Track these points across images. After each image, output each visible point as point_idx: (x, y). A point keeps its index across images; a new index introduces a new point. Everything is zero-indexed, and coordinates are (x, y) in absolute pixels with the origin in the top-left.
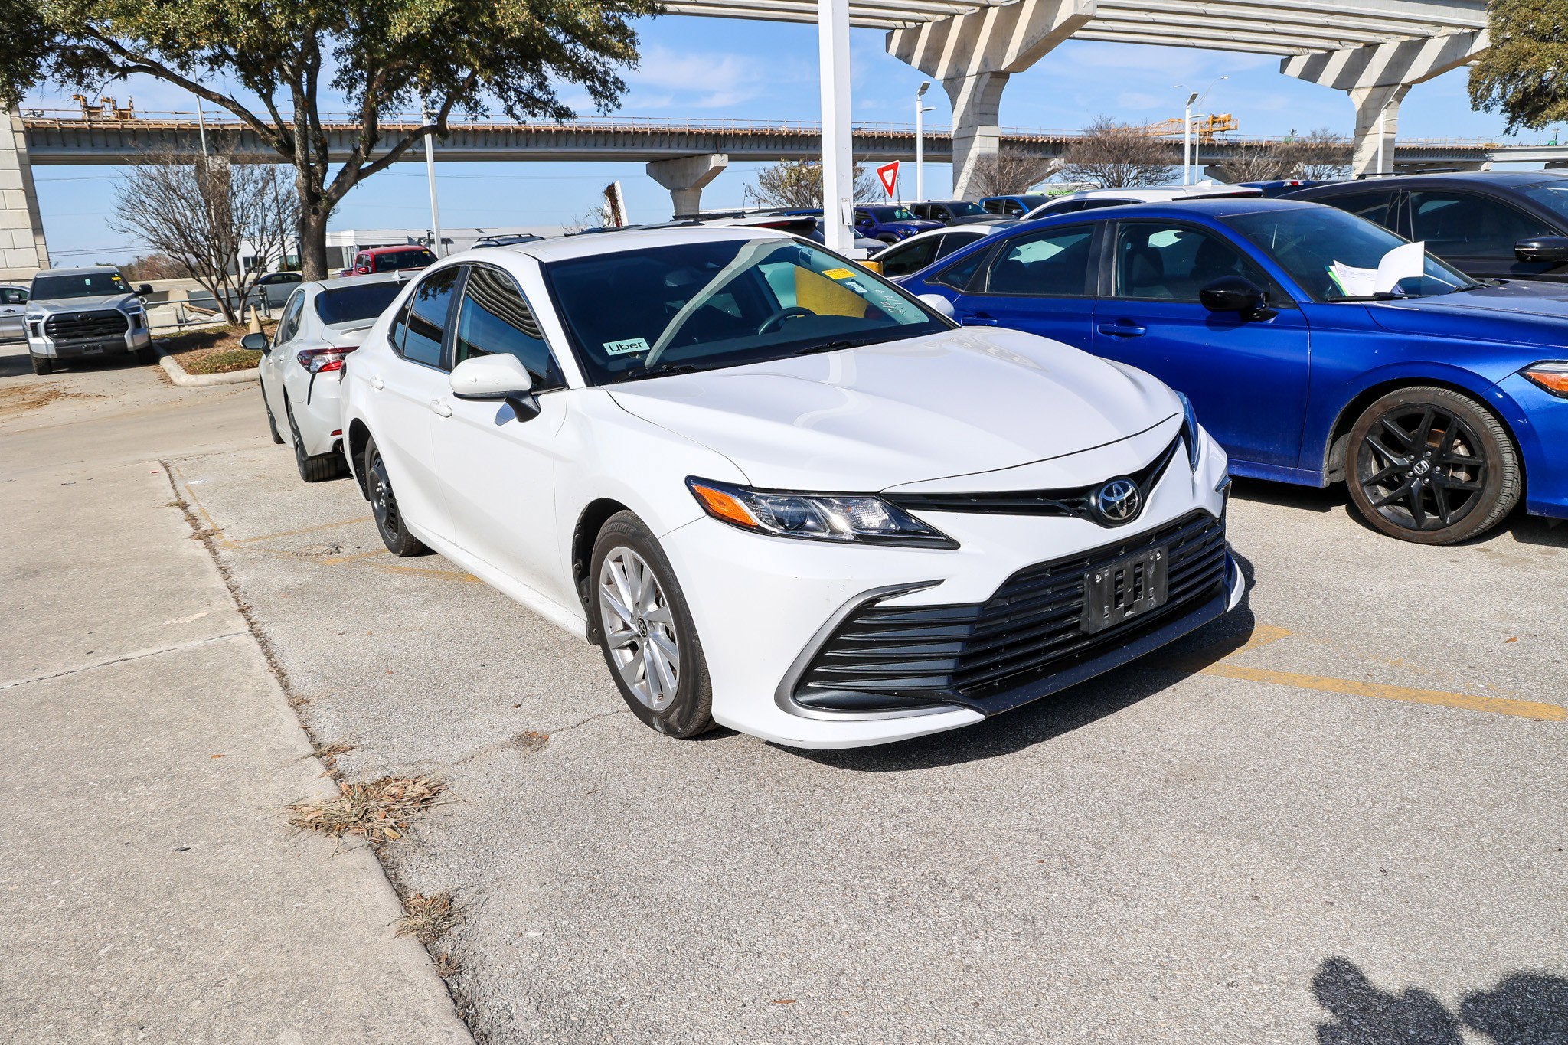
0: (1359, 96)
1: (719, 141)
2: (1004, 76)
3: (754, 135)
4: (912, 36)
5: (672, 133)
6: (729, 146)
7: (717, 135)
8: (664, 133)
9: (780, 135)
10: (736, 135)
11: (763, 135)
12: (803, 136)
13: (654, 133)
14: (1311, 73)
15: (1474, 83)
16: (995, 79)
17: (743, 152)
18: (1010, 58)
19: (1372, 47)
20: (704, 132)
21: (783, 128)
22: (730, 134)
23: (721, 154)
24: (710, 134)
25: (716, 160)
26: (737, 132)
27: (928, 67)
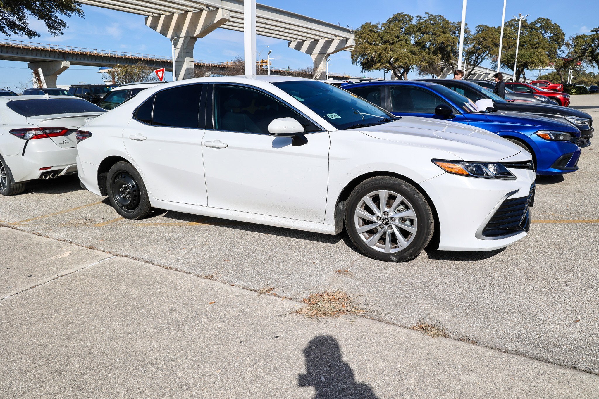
0: (314, 57)
1: (65, 56)
2: (195, 39)
3: (82, 54)
4: (156, 20)
5: (42, 50)
6: (70, 58)
7: (64, 53)
8: (38, 50)
9: (94, 55)
10: (74, 54)
11: (86, 54)
12: (104, 56)
13: (33, 49)
14: (299, 47)
15: (352, 56)
16: (191, 40)
17: (77, 61)
18: (198, 32)
19: (317, 41)
20: (58, 51)
21: (95, 52)
22: (71, 53)
23: (67, 61)
24: (61, 52)
25: (64, 64)
26: (74, 52)
27: (164, 32)
